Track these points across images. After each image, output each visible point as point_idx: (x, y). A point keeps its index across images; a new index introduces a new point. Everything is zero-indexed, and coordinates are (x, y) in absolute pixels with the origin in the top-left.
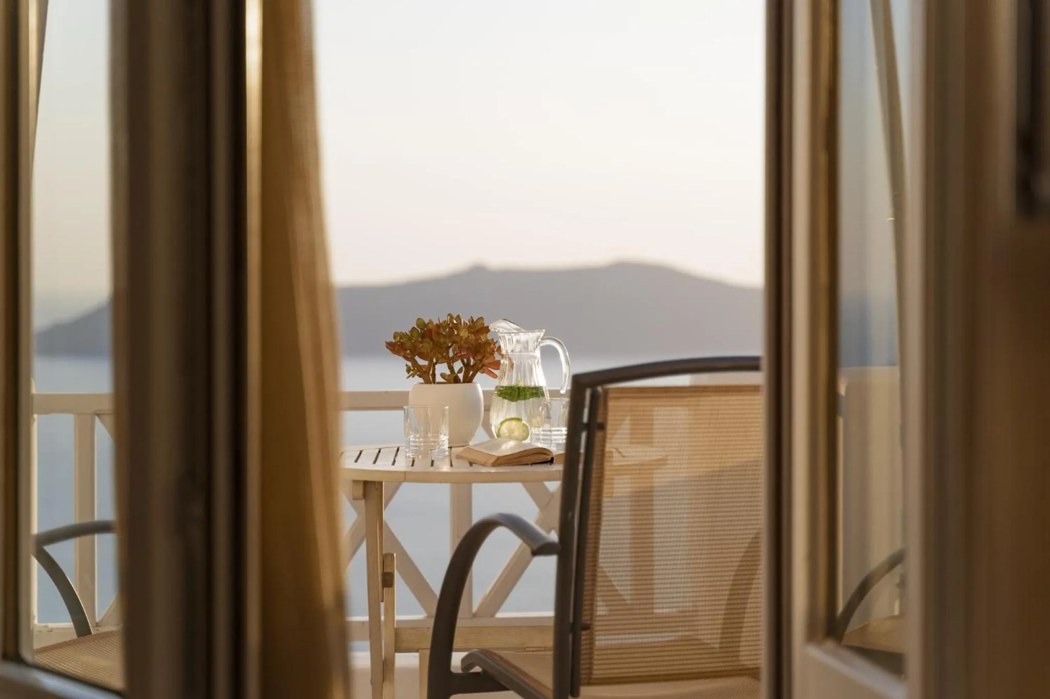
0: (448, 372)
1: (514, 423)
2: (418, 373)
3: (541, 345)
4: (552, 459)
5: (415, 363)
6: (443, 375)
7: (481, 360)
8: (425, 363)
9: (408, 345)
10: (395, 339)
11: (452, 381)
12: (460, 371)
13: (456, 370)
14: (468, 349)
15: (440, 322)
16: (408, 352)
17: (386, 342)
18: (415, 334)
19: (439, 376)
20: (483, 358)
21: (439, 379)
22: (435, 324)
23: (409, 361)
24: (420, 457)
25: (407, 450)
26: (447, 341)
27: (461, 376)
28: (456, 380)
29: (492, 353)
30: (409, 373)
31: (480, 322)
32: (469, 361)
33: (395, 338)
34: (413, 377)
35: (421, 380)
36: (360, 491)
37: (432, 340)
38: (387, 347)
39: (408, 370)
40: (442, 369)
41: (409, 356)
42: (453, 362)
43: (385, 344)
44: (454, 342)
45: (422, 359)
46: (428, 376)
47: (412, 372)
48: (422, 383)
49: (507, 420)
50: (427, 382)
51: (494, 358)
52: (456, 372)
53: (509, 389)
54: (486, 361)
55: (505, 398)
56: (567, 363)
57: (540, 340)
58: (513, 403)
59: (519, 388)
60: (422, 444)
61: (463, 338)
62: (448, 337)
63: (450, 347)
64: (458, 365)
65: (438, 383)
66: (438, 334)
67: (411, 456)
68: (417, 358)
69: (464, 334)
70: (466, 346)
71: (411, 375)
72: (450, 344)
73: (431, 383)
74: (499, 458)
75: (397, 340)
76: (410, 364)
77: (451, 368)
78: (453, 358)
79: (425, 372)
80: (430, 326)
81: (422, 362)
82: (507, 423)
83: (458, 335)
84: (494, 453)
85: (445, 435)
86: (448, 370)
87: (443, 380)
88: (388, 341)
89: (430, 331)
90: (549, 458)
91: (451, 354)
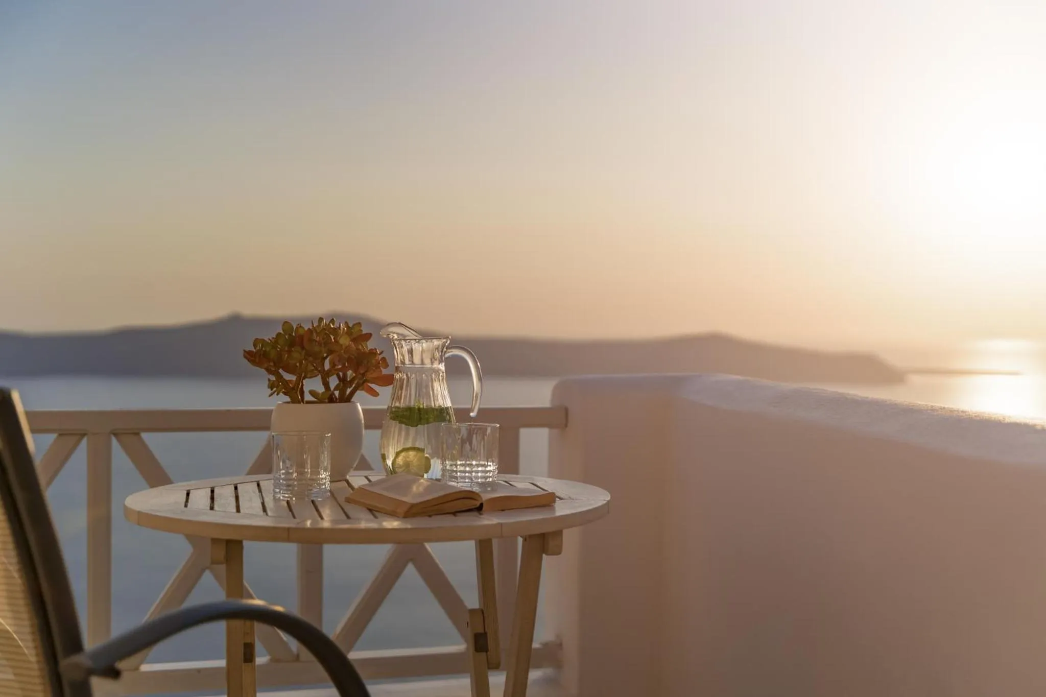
0: (321, 389)
1: (412, 454)
2: (283, 390)
3: (447, 355)
4: (482, 505)
5: (280, 377)
6: (312, 393)
7: (363, 375)
8: (293, 378)
9: (273, 354)
10: (255, 348)
11: (327, 401)
12: (336, 389)
13: (332, 387)
14: (349, 360)
15: (313, 326)
16: (272, 364)
17: (245, 351)
18: (281, 341)
19: (308, 393)
20: (366, 371)
21: (308, 397)
22: (306, 329)
23: (273, 374)
24: (294, 499)
25: (278, 490)
26: (323, 349)
27: (337, 393)
28: (331, 400)
29: (377, 366)
30: (272, 390)
31: (357, 329)
32: (345, 375)
33: (255, 346)
34: (278, 394)
35: (288, 399)
36: (221, 553)
37: (303, 348)
38: (245, 357)
39: (271, 386)
40: (314, 385)
41: (273, 369)
42: (328, 377)
43: (242, 352)
44: (330, 352)
45: (288, 372)
46: (295, 394)
47: (275, 389)
48: (288, 403)
49: (403, 450)
50: (294, 401)
51: (381, 371)
52: (332, 389)
53: (406, 411)
54: (369, 375)
55: (401, 422)
56: (480, 379)
57: (445, 349)
58: (412, 430)
59: (419, 409)
60: (296, 483)
61: (344, 347)
62: (323, 345)
63: (326, 358)
64: (334, 382)
65: (308, 402)
66: (311, 340)
67: (281, 498)
68: (281, 371)
69: (345, 341)
70: (346, 356)
71: (275, 391)
72: (325, 355)
73: (299, 402)
74: (413, 506)
75: (258, 348)
76: (273, 378)
77: (326, 385)
78: (329, 371)
79: (293, 389)
80: (301, 332)
81: (288, 377)
82: (403, 454)
83: (336, 341)
84: (404, 499)
85: (325, 470)
86: (323, 387)
87: (313, 399)
88: (247, 350)
89: (301, 337)
90: (478, 504)
91: (327, 366)
